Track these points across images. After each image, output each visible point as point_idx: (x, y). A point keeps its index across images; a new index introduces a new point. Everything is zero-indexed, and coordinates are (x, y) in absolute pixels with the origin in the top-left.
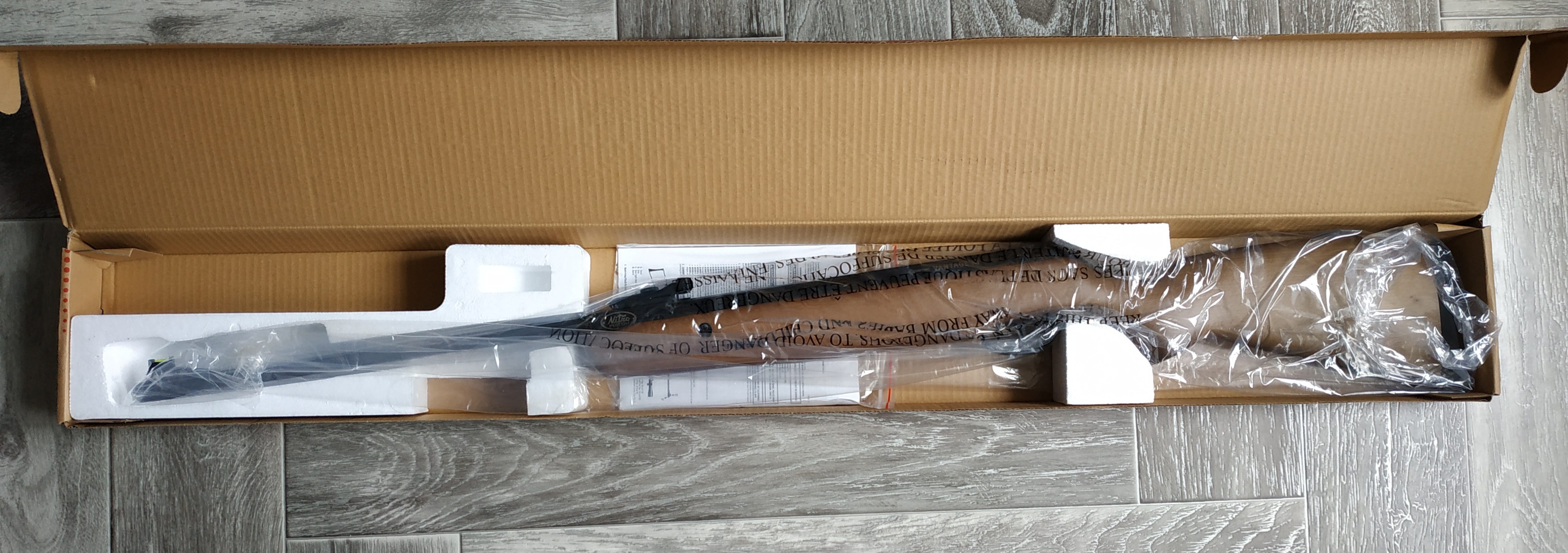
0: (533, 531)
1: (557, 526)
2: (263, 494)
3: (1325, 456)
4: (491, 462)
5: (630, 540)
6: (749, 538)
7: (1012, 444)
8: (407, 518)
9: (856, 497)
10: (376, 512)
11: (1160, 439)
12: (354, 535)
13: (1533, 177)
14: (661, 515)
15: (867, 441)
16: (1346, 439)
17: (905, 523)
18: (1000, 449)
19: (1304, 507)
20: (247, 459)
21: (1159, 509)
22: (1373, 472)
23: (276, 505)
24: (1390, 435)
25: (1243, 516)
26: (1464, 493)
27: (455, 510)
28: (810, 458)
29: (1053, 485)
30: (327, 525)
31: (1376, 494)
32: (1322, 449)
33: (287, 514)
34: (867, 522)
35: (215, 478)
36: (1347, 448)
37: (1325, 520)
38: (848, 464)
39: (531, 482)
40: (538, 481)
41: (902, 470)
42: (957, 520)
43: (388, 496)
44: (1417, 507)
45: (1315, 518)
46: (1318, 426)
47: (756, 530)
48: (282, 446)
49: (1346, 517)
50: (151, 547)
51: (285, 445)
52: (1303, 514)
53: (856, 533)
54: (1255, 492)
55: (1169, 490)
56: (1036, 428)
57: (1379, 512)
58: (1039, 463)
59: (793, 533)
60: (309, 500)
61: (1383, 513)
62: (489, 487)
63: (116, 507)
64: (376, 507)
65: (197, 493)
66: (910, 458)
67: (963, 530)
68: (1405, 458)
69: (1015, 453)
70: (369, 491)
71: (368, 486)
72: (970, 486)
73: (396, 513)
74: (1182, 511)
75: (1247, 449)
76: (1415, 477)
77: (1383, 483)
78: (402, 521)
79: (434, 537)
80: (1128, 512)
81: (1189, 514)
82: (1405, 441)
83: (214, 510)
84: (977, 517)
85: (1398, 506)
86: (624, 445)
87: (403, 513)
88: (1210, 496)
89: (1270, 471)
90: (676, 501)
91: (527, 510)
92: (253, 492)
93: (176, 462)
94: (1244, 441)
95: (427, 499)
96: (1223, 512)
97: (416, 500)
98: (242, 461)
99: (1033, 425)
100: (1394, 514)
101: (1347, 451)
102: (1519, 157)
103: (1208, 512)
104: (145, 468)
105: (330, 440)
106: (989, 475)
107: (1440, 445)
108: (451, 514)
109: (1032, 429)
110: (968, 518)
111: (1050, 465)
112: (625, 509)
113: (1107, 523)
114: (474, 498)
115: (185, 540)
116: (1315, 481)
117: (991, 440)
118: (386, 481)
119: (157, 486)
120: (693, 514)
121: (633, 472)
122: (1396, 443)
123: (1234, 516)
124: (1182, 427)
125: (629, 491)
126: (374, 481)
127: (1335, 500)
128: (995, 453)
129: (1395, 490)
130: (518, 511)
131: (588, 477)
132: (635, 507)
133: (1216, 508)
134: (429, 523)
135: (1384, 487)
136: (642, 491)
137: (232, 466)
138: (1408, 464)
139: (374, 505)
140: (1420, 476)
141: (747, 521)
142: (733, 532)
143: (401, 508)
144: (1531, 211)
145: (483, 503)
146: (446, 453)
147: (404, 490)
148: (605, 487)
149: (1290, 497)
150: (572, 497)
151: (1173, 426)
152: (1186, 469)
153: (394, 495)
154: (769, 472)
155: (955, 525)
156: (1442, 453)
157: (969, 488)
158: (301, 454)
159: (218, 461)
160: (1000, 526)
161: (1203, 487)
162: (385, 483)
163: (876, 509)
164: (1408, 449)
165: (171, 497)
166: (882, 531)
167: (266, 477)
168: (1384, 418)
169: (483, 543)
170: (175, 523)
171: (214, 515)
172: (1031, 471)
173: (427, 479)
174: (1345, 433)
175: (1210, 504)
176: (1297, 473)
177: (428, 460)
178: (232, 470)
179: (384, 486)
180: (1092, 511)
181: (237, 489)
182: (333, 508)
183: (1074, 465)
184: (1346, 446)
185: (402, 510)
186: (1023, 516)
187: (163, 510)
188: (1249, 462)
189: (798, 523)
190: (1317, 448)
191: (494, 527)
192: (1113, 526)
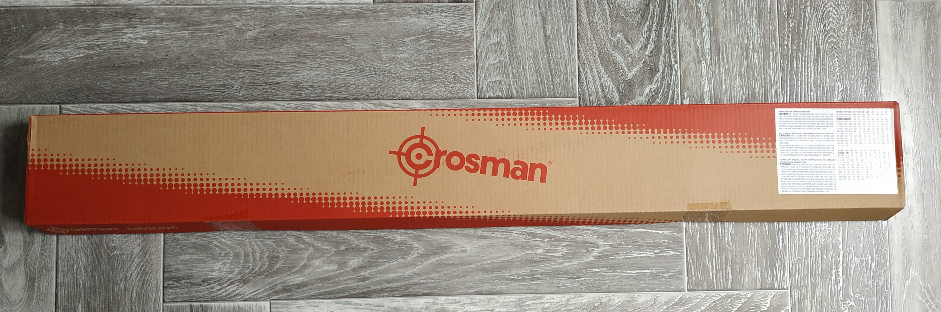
0: (315, 301)
1: (329, 298)
2: (149, 275)
3: (801, 265)
4: (290, 258)
5: (374, 308)
6: (447, 308)
7: (610, 253)
8: (237, 292)
9: (513, 284)
10: (219, 287)
11: (701, 252)
12: (205, 301)
13: (931, 97)
14: (394, 293)
15: (521, 250)
16: (814, 255)
17: (543, 301)
18: (602, 256)
19: (788, 296)
20: (140, 254)
21: (699, 295)
22: (831, 275)
23: (157, 282)
24: (841, 252)
25: (751, 300)
26: (887, 289)
27: (267, 287)
28: (486, 260)
29: (634, 279)
30: (188, 295)
31: (833, 289)
32: (800, 260)
33: (164, 287)
34: (519, 299)
35: (120, 265)
36: (815, 260)
37: (801, 304)
38: (509, 264)
39: (314, 271)
40: (318, 270)
41: (542, 268)
42: (575, 299)
43: (226, 278)
44: (858, 297)
45: (795, 303)
46: (797, 246)
47: (451, 303)
48: (162, 246)
49: (815, 302)
50: (80, 306)
51: (164, 245)
52: (788, 300)
53: (513, 306)
54: (758, 286)
55: (705, 284)
56: (624, 244)
57: (835, 299)
58: (626, 265)
59: (474, 305)
60: (178, 279)
61: (837, 301)
62: (288, 273)
63: (59, 281)
64: (219, 285)
65: (109, 274)
66: (547, 261)
67: (578, 306)
68: (851, 267)
69: (611, 259)
70: (215, 275)
71: (214, 271)
72: (583, 279)
73: (231, 288)
74: (713, 296)
75: (754, 259)
76: (857, 279)
77: (837, 282)
78: (235, 294)
79: (254, 303)
80: (680, 296)
81: (717, 299)
82: (851, 256)
83: (120, 285)
84: (587, 298)
85: (846, 296)
86: (372, 250)
87: (235, 288)
88: (731, 288)
89: (768, 273)
90: (403, 285)
91: (311, 288)
92: (144, 274)
93: (96, 254)
94: (752, 255)
95: (250, 280)
96: (739, 298)
97: (243, 281)
98: (137, 255)
99: (623, 242)
100: (844, 301)
101: (815, 262)
102: (922, 84)
103: (729, 297)
104: (78, 258)
105: (191, 243)
106: (595, 272)
107: (872, 260)
108: (264, 290)
109: (621, 244)
110: (581, 298)
111: (633, 266)
112: (371, 289)
113: (667, 303)
114: (278, 280)
115: (101, 302)
116: (795, 280)
117: (596, 251)
118: (226, 268)
119: (84, 269)
120: (413, 293)
121: (377, 266)
122: (845, 258)
123: (745, 301)
124: (714, 245)
125: (374, 278)
126: (218, 268)
127: (807, 292)
128: (599, 258)
129: (844, 287)
130: (306, 288)
131: (349, 269)
132: (378, 287)
133: (734, 295)
134: (251, 295)
135: (838, 284)
136: (382, 278)
137: (131, 258)
138: (852, 270)
139: (217, 283)
140: (859, 278)
141: (446, 297)
142: (437, 304)
143: (233, 285)
144: (929, 118)
145: (285, 283)
146: (262, 252)
147: (237, 274)
148: (360, 275)
149: (780, 289)
150: (339, 281)
151: (709, 244)
152: (716, 271)
153: (230, 278)
154: (460, 268)
155: (573, 302)
156: (873, 264)
157: (582, 280)
158: (173, 251)
159: (123, 254)
160: (601, 303)
161: (727, 282)
162: (225, 270)
163: (526, 291)
164: (853, 262)
165: (93, 276)
166: (529, 305)
167: (152, 265)
168: (838, 242)
169: (284, 308)
170: (95, 292)
171: (119, 287)
172: (621, 270)
173: (251, 268)
174: (814, 251)
175: (730, 292)
176: (784, 275)
177: (251, 256)
178: (131, 260)
179: (224, 272)
180: (658, 295)
181: (134, 271)
182: (192, 285)
183: (647, 267)
184: (814, 259)
185: (235, 287)
186: (616, 298)
187: (88, 284)
188: (755, 267)
189: (478, 299)
190: (796, 259)
191: (291, 298)
192: (670, 305)
